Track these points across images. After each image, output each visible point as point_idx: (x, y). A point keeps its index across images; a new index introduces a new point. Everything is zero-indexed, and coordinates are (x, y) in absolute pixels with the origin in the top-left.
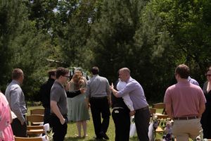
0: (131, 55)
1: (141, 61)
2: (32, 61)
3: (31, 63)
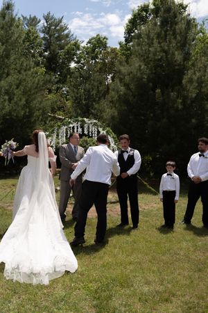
0: (177, 110)
1: (194, 121)
2: (28, 110)
3: (25, 113)
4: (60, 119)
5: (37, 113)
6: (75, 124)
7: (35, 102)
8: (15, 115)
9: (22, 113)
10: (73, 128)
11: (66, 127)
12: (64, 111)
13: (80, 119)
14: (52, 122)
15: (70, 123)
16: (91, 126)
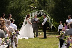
2: (20, 6)
3: (19, 7)
4: (32, 8)
5: (23, 6)
6: (36, 12)
7: (22, 2)
8: (15, 8)
9: (18, 7)
10: (36, 13)
11: (34, 13)
12: (34, 4)
13: (38, 10)
14: (29, 10)
15: (35, 11)
16: (41, 12)
